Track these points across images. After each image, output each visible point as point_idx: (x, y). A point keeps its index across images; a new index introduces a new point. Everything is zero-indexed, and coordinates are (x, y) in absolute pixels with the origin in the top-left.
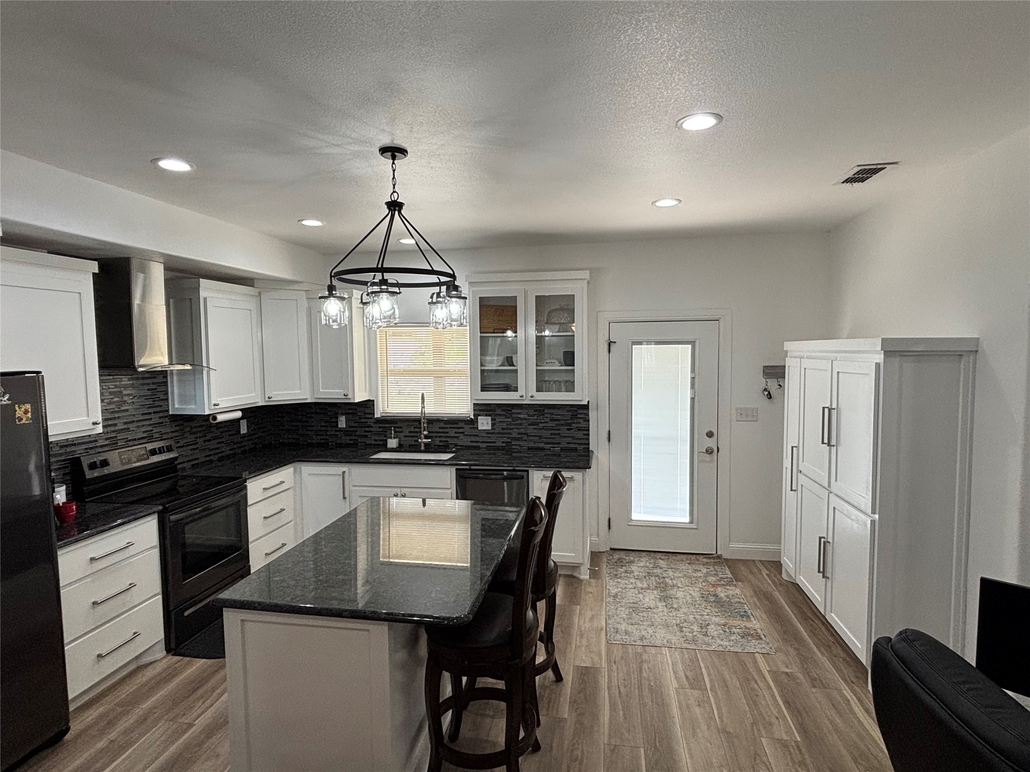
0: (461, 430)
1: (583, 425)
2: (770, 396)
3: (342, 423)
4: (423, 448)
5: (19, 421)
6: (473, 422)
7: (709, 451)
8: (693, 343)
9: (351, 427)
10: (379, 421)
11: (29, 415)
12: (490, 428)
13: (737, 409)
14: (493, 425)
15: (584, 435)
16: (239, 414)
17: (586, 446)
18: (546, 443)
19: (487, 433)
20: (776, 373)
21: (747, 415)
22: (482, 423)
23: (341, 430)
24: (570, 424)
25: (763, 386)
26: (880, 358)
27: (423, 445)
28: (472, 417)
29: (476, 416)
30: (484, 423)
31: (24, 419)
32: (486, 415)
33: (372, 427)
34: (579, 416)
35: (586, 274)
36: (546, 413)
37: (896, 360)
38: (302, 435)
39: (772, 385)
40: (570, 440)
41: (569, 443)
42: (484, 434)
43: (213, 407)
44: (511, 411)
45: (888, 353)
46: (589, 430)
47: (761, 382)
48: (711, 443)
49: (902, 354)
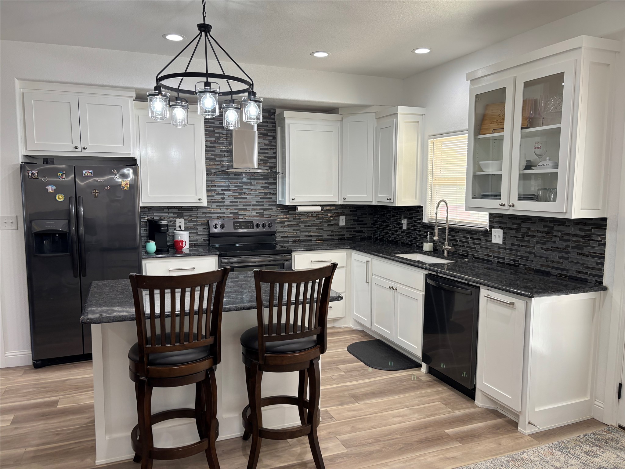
0: (478, 242)
1: (597, 248)
3: (405, 225)
4: (446, 254)
5: (123, 188)
6: (487, 233)
9: (409, 229)
10: (424, 226)
11: (128, 186)
12: (501, 243)
14: (504, 239)
15: (598, 263)
16: (319, 209)
17: (598, 279)
18: (554, 268)
19: (499, 248)
22: (495, 236)
23: (404, 232)
24: (580, 248)
27: (446, 252)
28: (488, 229)
29: (491, 227)
30: (497, 236)
31: (126, 188)
32: (500, 228)
33: (420, 231)
34: (594, 238)
36: (555, 231)
40: (580, 268)
41: (579, 272)
42: (496, 249)
43: (291, 201)
44: (520, 224)
46: (603, 258)
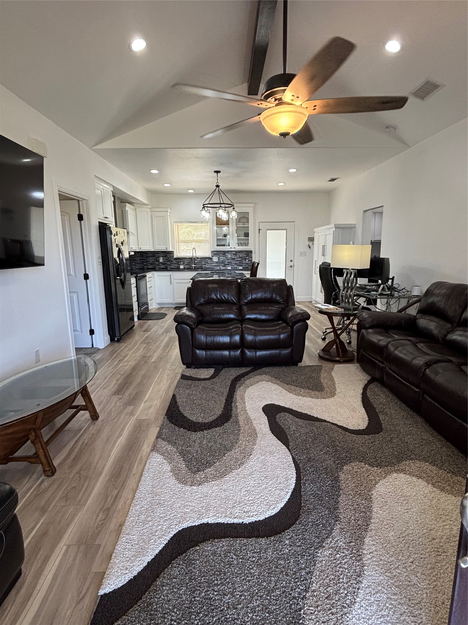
0: (207, 262)
1: (250, 259)
2: (310, 247)
3: (161, 260)
6: (211, 259)
7: (291, 267)
8: (286, 230)
9: (165, 261)
10: (176, 259)
12: (218, 261)
13: (300, 252)
14: (218, 259)
18: (237, 266)
19: (217, 263)
20: (311, 239)
21: (303, 254)
23: (161, 263)
24: (246, 259)
25: (308, 244)
26: (334, 229)
27: (193, 267)
28: (211, 257)
30: (215, 259)
32: (216, 255)
33: (173, 261)
34: (249, 256)
35: (252, 205)
36: (238, 255)
37: (338, 229)
38: (145, 265)
39: (311, 244)
40: (246, 264)
41: (246, 266)
42: (215, 263)
45: (336, 228)
46: (252, 261)
47: (307, 243)
48: (292, 264)
49: (339, 228)
